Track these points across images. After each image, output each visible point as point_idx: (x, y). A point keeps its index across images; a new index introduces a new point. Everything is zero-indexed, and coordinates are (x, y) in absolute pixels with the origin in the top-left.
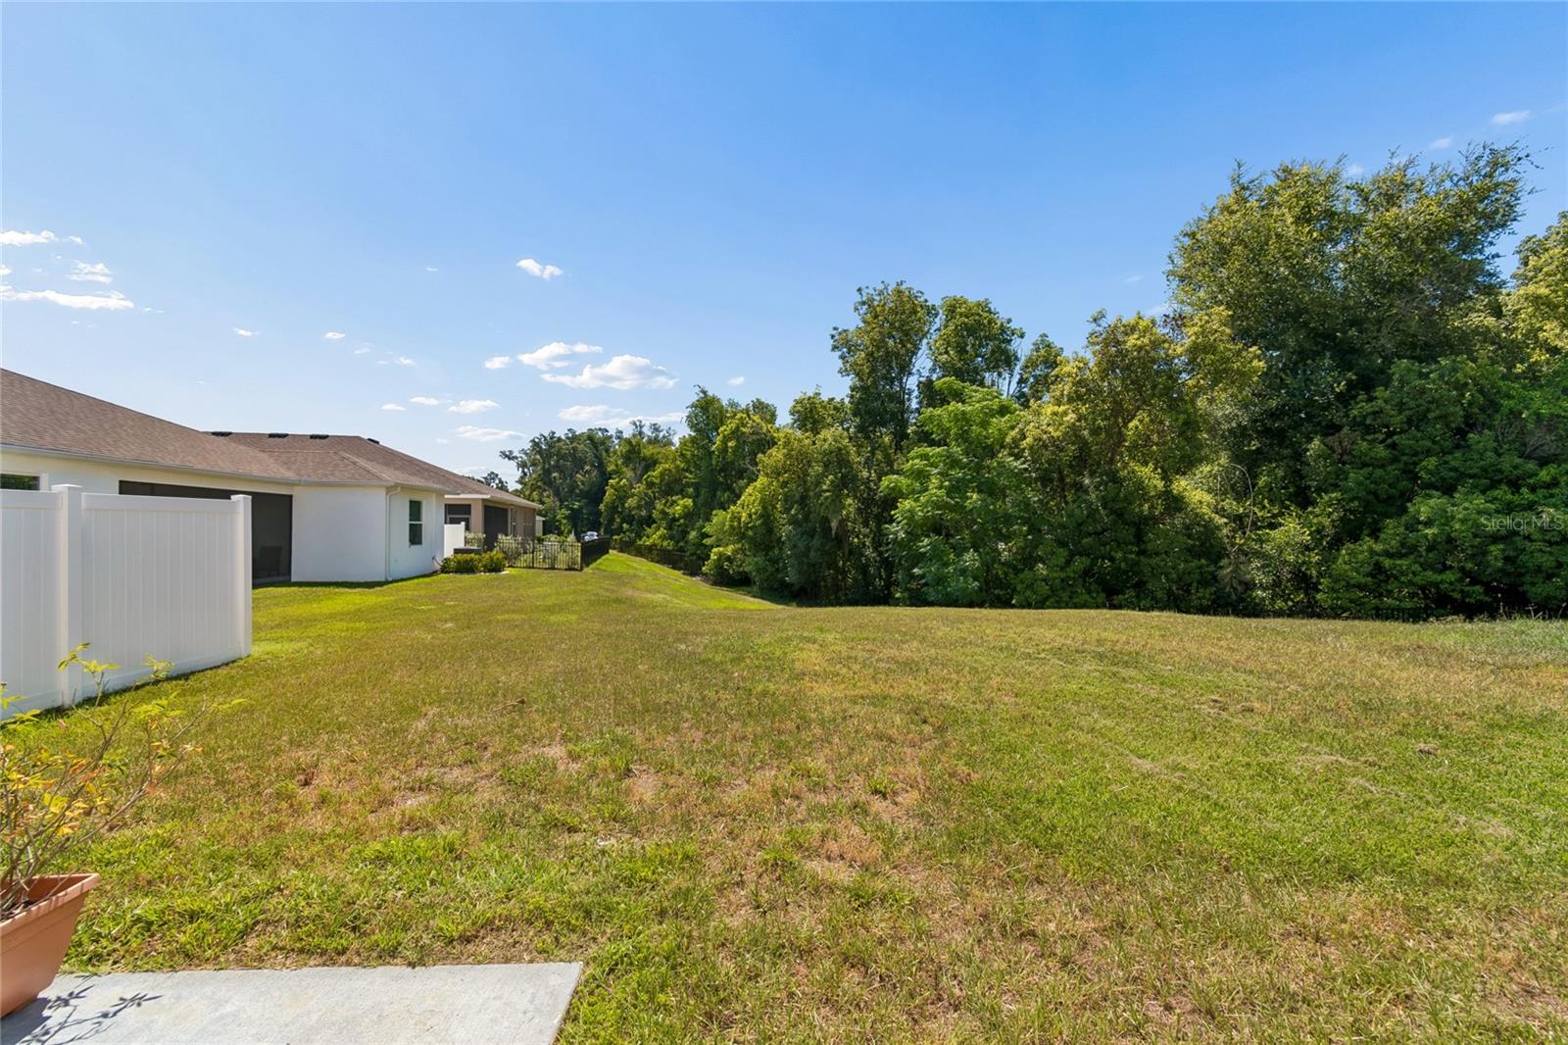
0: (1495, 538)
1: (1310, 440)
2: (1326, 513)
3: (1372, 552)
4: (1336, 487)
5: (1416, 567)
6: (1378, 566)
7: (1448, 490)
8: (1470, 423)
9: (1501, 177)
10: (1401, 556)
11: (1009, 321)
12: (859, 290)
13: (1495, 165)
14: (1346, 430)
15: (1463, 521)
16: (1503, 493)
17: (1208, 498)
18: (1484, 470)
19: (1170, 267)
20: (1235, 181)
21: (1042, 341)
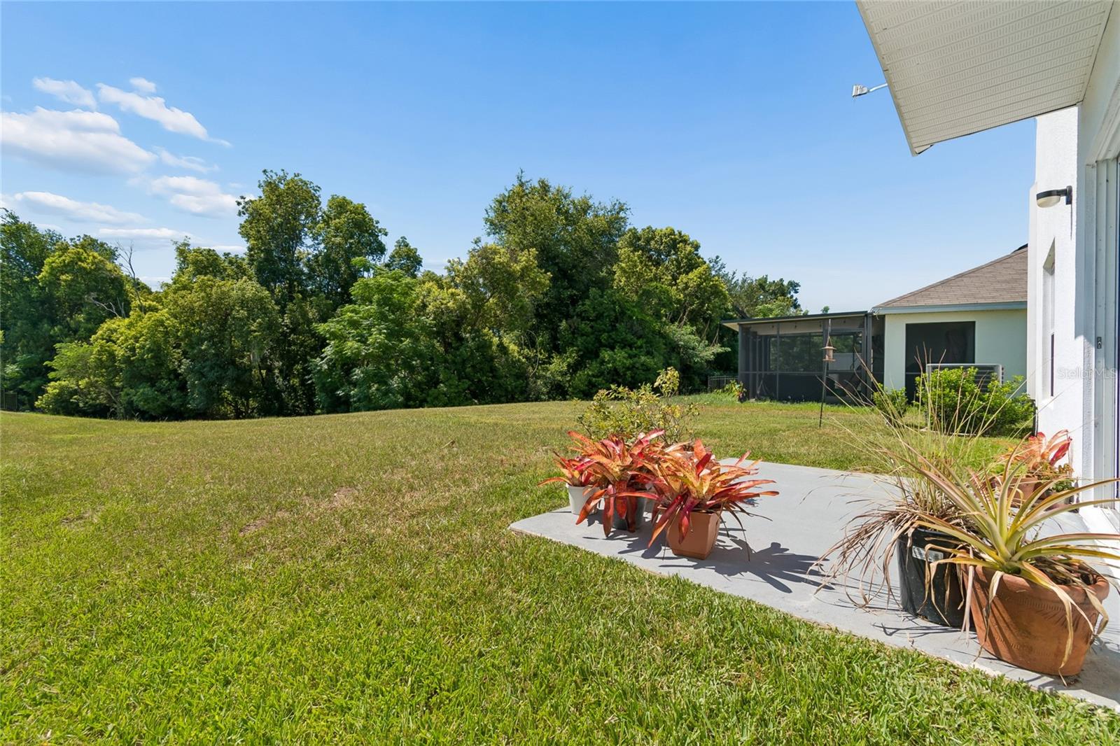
0: (628, 369)
1: (561, 321)
2: (571, 356)
3: (588, 375)
4: (573, 345)
5: (604, 382)
6: (590, 382)
7: (612, 348)
8: (616, 320)
9: (622, 214)
10: (598, 377)
11: (377, 222)
12: (265, 171)
13: (621, 209)
14: (575, 317)
15: (620, 361)
16: (627, 349)
17: (516, 348)
18: (622, 339)
19: (487, 216)
20: (519, 178)
21: (403, 241)
